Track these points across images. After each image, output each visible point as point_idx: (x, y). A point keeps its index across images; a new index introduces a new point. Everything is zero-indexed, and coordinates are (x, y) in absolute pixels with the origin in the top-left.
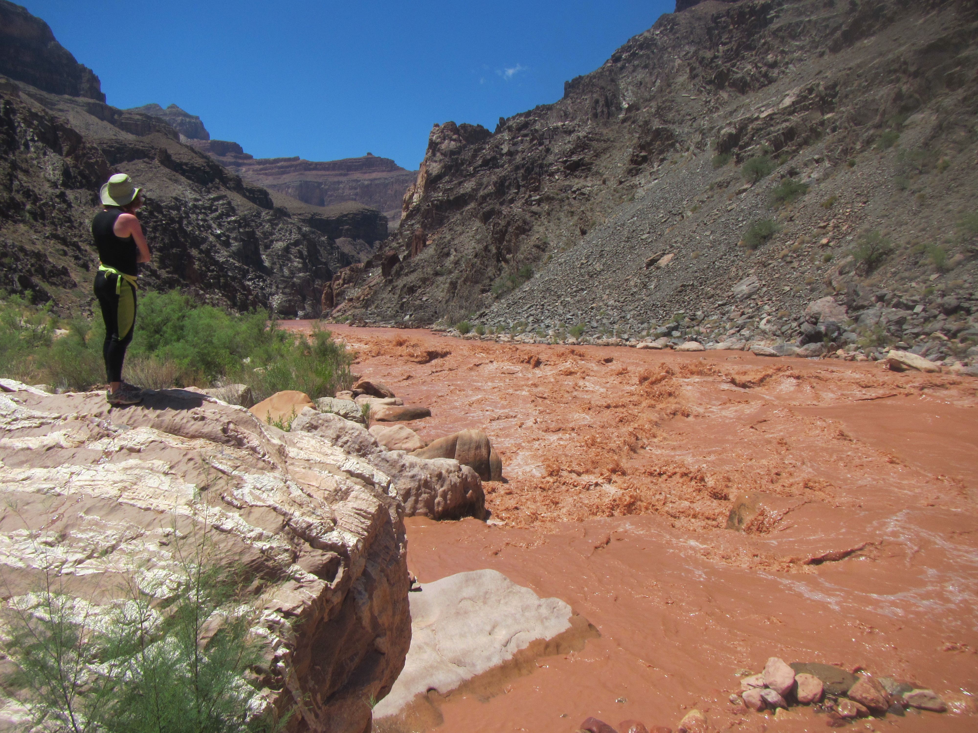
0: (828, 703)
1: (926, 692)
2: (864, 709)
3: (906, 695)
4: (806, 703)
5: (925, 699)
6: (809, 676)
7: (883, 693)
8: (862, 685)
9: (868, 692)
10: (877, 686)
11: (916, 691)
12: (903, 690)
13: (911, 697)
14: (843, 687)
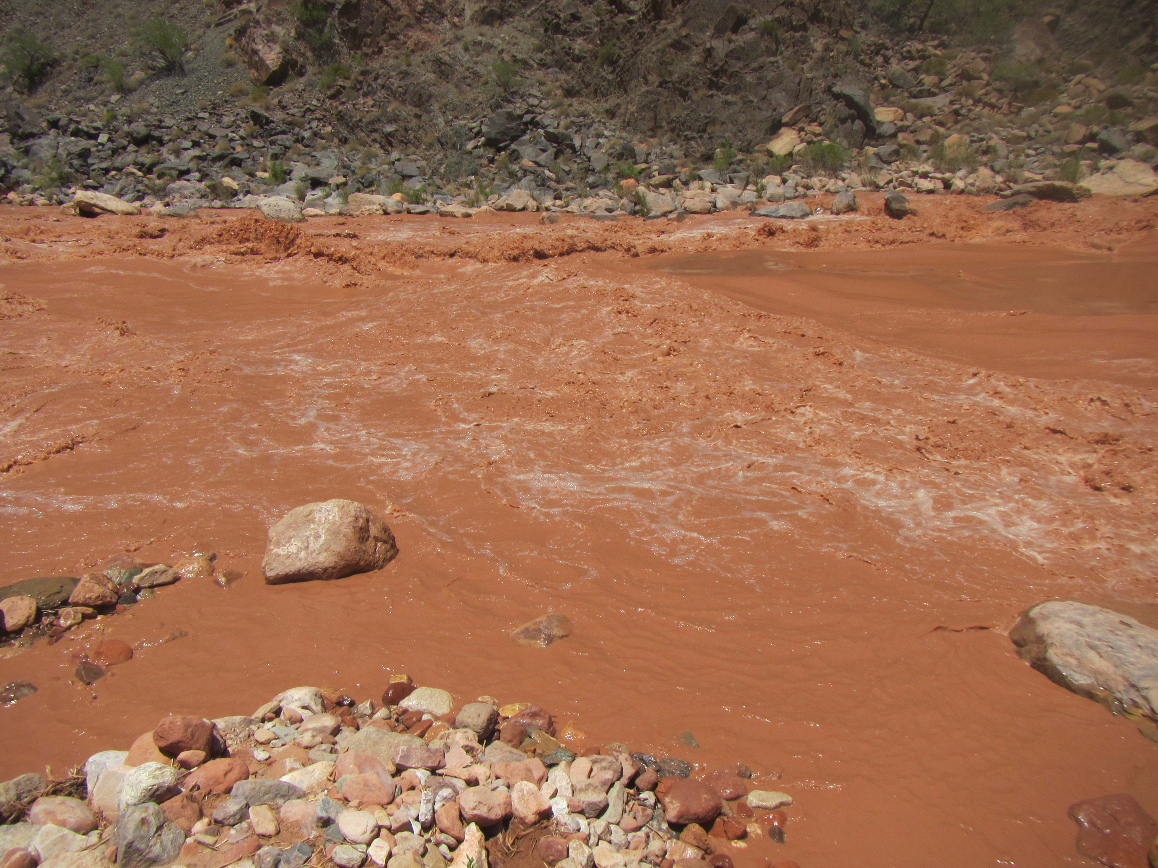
0: (46, 620)
1: (156, 567)
2: (90, 610)
3: (136, 579)
4: (19, 631)
5: (157, 575)
6: (14, 599)
7: (110, 586)
8: (84, 586)
9: (91, 590)
10: (101, 580)
11: (147, 571)
12: (132, 575)
13: (142, 579)
14: (63, 595)
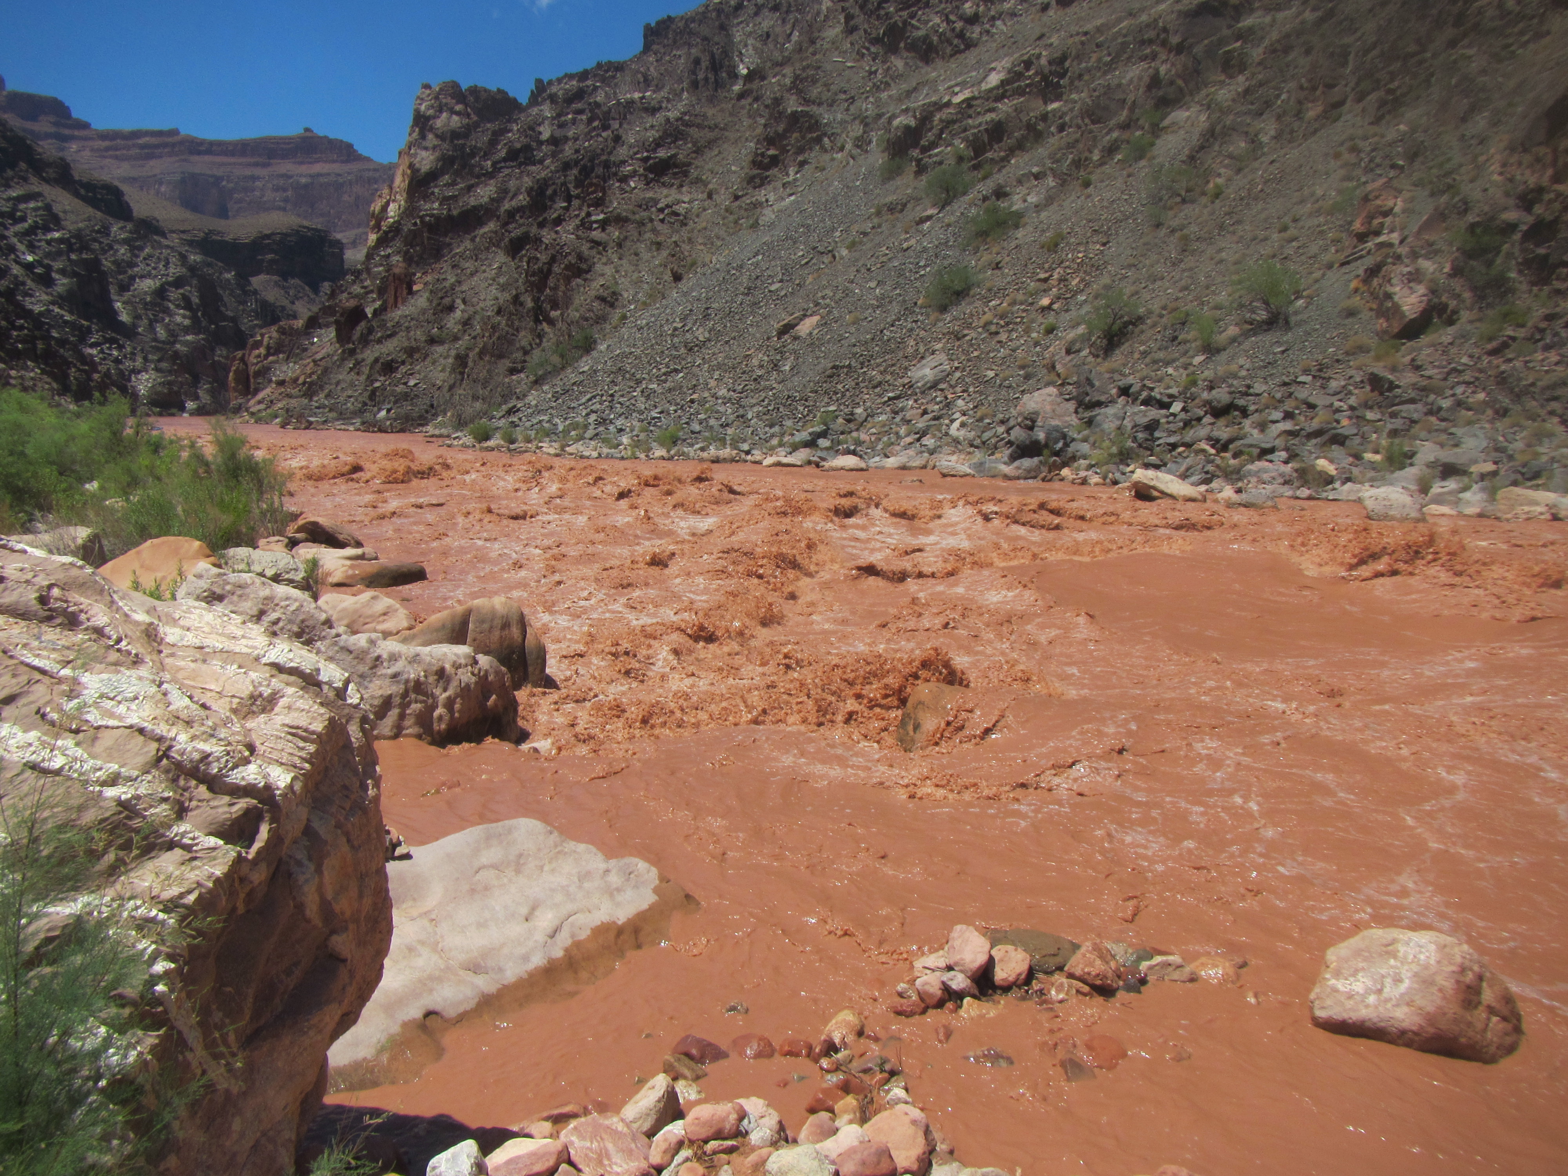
0: (1036, 985)
1: (1171, 958)
2: (1086, 989)
3: (1144, 965)
4: (1006, 989)
5: (1170, 969)
6: (1010, 948)
7: (1113, 964)
8: (1084, 956)
9: (1091, 964)
10: (1105, 955)
11: (1158, 959)
12: (1140, 959)
13: (1151, 968)
14: (1058, 960)
